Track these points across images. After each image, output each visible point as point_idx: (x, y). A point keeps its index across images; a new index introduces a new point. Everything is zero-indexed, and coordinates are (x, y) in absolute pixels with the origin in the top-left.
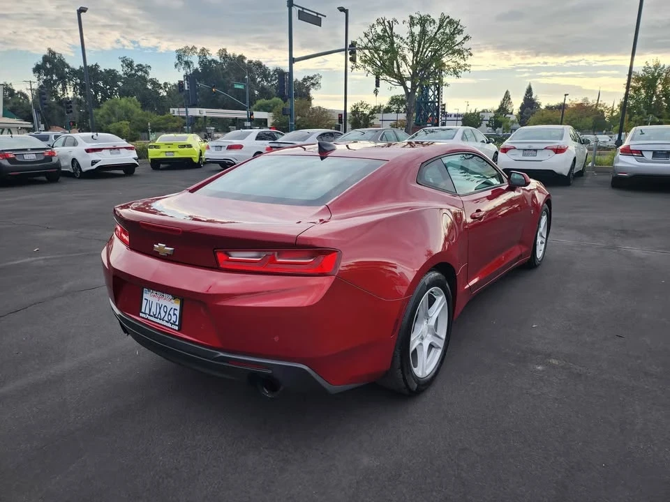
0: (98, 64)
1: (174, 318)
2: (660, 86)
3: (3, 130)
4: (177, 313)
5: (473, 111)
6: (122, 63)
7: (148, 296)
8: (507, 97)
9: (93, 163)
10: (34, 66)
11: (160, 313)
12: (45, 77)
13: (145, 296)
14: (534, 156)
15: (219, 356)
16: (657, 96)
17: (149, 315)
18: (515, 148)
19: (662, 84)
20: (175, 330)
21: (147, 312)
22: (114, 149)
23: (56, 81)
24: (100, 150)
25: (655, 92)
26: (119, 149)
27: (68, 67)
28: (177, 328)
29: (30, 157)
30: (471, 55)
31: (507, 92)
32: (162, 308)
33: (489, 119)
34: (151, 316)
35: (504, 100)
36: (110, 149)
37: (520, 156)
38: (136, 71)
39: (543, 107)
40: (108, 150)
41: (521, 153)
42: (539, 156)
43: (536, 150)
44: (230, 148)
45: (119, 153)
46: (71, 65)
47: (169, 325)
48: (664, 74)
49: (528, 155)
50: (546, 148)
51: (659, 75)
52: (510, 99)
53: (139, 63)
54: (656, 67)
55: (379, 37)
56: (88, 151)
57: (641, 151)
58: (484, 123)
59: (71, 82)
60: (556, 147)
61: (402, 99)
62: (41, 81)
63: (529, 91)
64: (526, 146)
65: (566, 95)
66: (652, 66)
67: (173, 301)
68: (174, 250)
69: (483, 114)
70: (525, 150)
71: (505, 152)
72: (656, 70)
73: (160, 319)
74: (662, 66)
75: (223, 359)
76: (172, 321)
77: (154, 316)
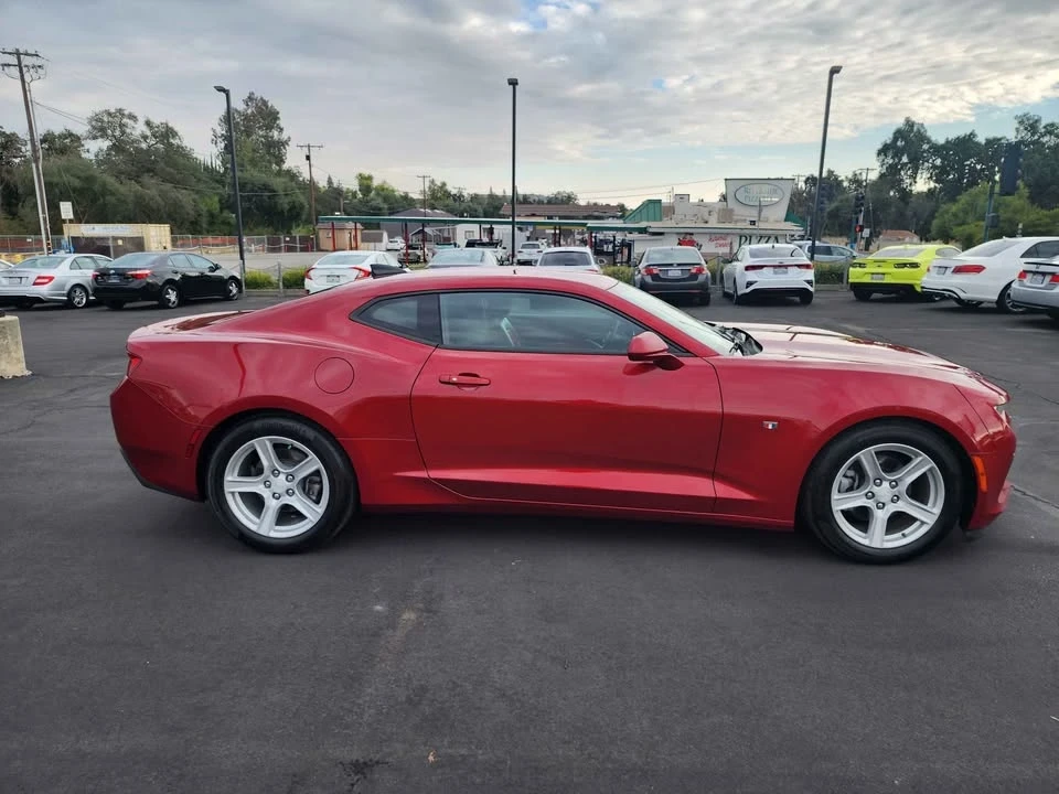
0: (976, 132)
3: (769, 238)
6: (1017, 126)
9: (749, 284)
10: (880, 147)
12: (891, 161)
22: (780, 266)
23: (906, 164)
24: (761, 267)
26: (786, 266)
27: (929, 141)
29: (675, 273)
36: (774, 266)
38: (1043, 136)
40: (772, 269)
44: (959, 270)
45: (786, 273)
46: (933, 139)
53: (1050, 121)
56: (747, 268)
59: (926, 164)
62: (885, 167)
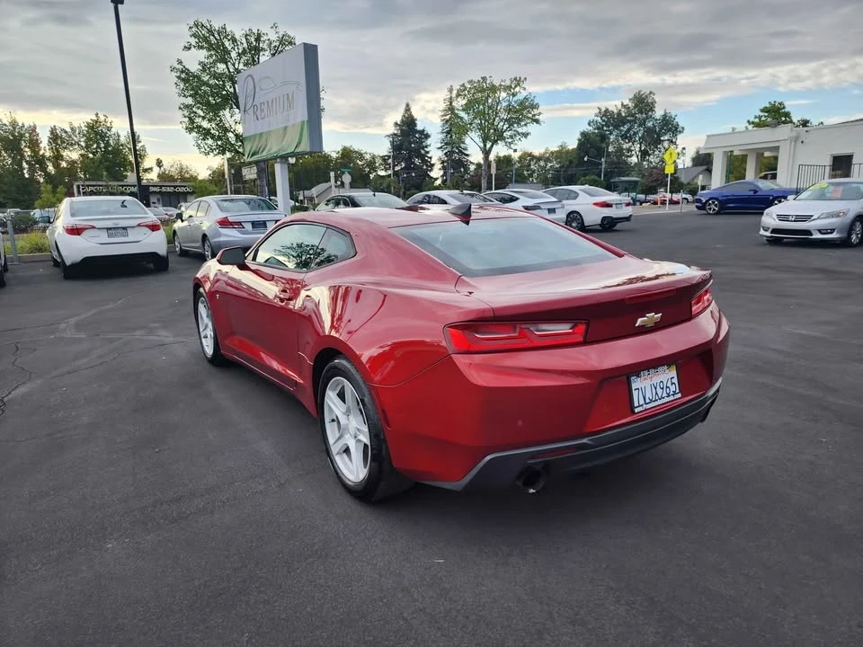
1: (673, 388)
2: (27, 150)
4: (675, 380)
7: (637, 384)
11: (656, 393)
13: (634, 386)
14: (125, 236)
16: (27, 162)
17: (646, 404)
18: (93, 227)
19: (29, 147)
20: (679, 398)
21: (642, 402)
25: (23, 157)
28: (679, 395)
32: (658, 386)
34: (649, 403)
37: (104, 237)
41: (105, 234)
42: (132, 235)
43: (125, 228)
47: (671, 398)
48: (27, 135)
49: (116, 236)
50: (139, 225)
51: (22, 136)
54: (14, 125)
57: (240, 222)
60: (151, 223)
64: (109, 224)
66: (7, 124)
67: (668, 371)
70: (110, 229)
71: (79, 235)
72: (15, 128)
73: (659, 399)
74: (20, 124)
76: (671, 393)
77: (652, 401)
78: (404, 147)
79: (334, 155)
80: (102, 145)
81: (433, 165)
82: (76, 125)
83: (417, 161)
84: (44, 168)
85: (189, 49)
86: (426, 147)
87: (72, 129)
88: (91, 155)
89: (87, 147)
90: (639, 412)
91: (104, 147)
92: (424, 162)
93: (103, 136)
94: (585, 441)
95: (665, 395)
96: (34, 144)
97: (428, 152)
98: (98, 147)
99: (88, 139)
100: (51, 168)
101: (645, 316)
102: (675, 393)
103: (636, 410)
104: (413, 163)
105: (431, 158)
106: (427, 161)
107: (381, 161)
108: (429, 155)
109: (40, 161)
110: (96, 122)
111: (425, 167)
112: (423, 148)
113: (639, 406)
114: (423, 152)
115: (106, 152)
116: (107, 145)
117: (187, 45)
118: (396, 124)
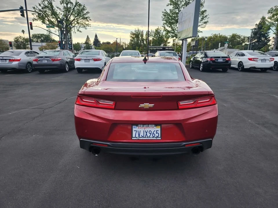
1: (157, 135)
2: (140, 37)
4: (159, 132)
5: (76, 43)
8: (88, 38)
11: (146, 135)
13: (134, 129)
15: (183, 144)
16: (140, 41)
17: (139, 137)
20: (159, 140)
21: (137, 136)
25: (139, 39)
28: (160, 138)
30: (90, 20)
31: (88, 36)
32: (148, 132)
33: (84, 47)
34: (141, 137)
35: (87, 39)
39: (101, 43)
47: (154, 138)
48: (141, 33)
51: (140, 33)
52: (89, 39)
54: (138, 30)
55: (46, 7)
58: (82, 49)
61: (39, 36)
63: (96, 36)
65: (117, 39)
67: (155, 127)
68: (154, 106)
69: (81, 45)
73: (148, 137)
74: (140, 30)
75: (185, 145)
76: (156, 136)
77: (143, 137)
78: (258, 33)
79: (229, 37)
80: (158, 36)
81: (270, 40)
82: (153, 30)
83: (263, 39)
84: (143, 42)
85: (168, 5)
86: (268, 33)
87: (152, 31)
88: (155, 39)
89: (155, 36)
90: (134, 140)
91: (159, 36)
92: (266, 38)
93: (159, 33)
94: (108, 143)
95: (151, 136)
96: (142, 36)
97: (268, 35)
98: (157, 36)
99: (155, 34)
100: (145, 42)
101: (144, 104)
102: (157, 137)
103: (133, 139)
104: (261, 40)
105: (269, 37)
106: (267, 38)
107: (247, 39)
108: (269, 36)
109: (143, 40)
110: (158, 29)
111: (266, 41)
112: (267, 33)
113: (135, 137)
114: (266, 35)
115: (159, 37)
116: (160, 35)
117: (168, 4)
118: (256, 25)
